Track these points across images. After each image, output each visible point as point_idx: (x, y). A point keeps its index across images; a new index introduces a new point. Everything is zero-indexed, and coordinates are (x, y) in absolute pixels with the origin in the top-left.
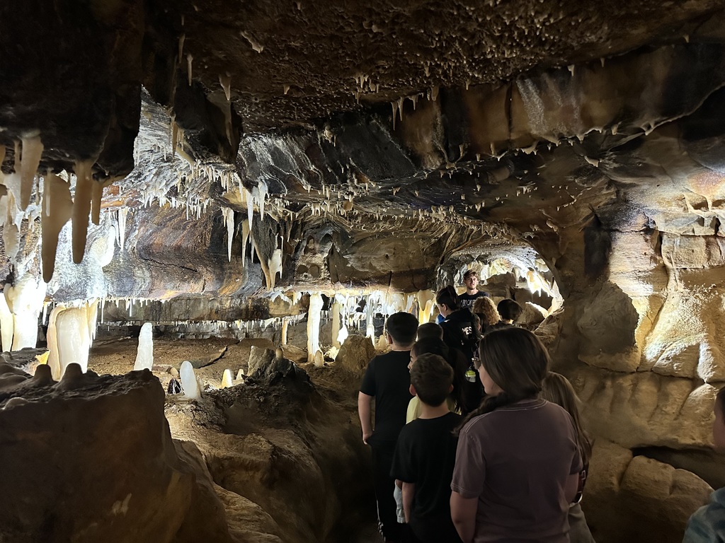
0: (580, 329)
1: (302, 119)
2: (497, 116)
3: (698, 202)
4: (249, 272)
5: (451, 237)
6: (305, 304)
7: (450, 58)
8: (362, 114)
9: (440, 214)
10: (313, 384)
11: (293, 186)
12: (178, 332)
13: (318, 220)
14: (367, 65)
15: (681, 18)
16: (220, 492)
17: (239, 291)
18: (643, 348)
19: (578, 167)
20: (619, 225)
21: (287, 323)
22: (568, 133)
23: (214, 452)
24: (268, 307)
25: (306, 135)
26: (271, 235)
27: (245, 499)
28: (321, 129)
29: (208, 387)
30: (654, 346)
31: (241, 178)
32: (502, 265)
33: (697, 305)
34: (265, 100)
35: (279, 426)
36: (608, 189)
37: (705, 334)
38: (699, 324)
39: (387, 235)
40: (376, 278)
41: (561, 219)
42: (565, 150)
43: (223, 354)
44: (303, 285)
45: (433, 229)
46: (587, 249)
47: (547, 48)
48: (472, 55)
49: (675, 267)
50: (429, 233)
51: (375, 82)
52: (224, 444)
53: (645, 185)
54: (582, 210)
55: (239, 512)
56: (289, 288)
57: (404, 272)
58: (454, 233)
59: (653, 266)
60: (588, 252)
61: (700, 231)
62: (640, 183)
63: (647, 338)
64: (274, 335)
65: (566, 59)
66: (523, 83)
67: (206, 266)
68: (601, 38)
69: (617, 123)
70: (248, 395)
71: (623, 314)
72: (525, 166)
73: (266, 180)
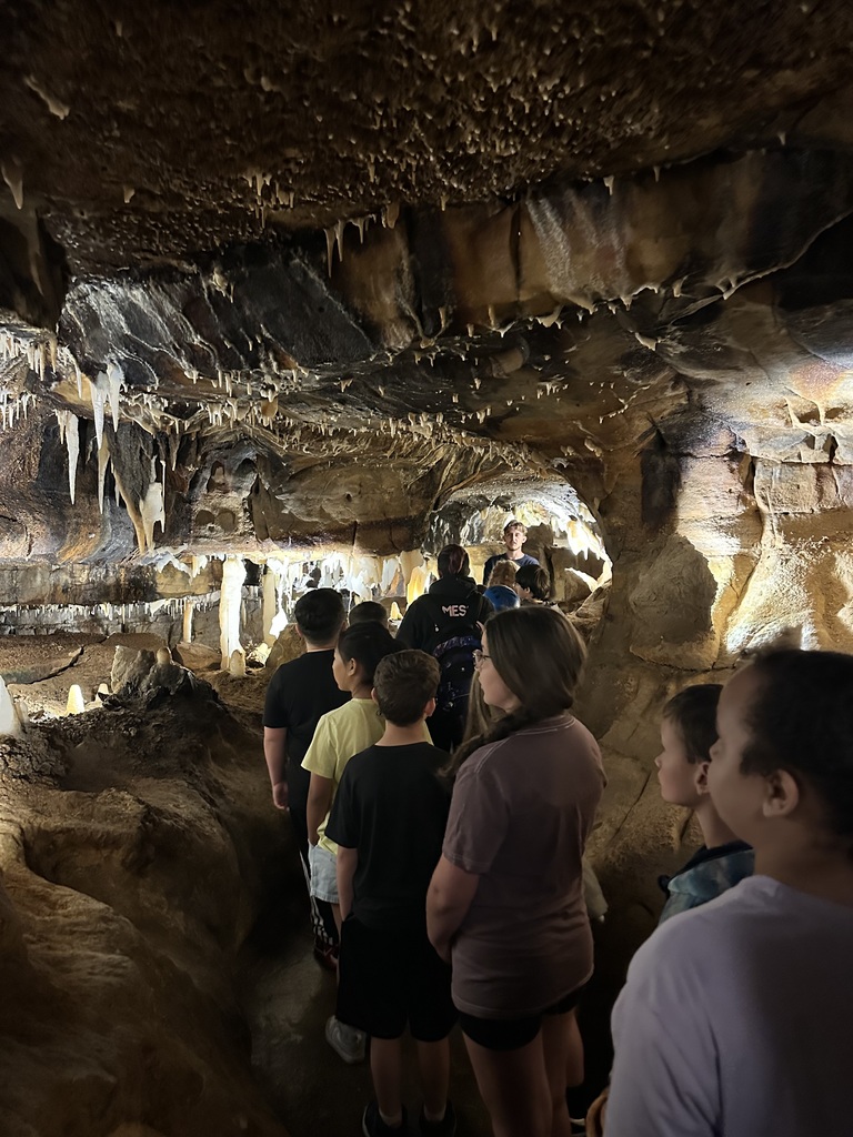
0: (633, 607)
1: (172, 252)
2: (497, 260)
3: (807, 411)
4: (113, 522)
5: (449, 466)
6: (215, 575)
7: (407, 150)
8: (275, 247)
9: (423, 427)
10: (223, 704)
11: (169, 373)
12: (5, 624)
13: (228, 434)
14: (267, 156)
15: (773, 101)
16: (40, 888)
17: (95, 554)
18: (723, 633)
19: (627, 351)
20: (692, 447)
21: (191, 607)
22: (607, 292)
23: (40, 821)
24: (154, 582)
25: (183, 282)
26: (144, 458)
27: (85, 897)
28: (208, 272)
29: (41, 714)
30: (739, 631)
31: (75, 357)
32: (535, 512)
33: (802, 568)
34: (97, 214)
35: (161, 773)
36: (674, 388)
37: (811, 611)
38: (803, 596)
39: (347, 462)
40: (331, 531)
41: (607, 437)
42: (605, 320)
43: (76, 660)
44: (207, 543)
45: (419, 453)
46: (645, 484)
47: (565, 142)
48: (444, 148)
49: (772, 512)
50: (413, 460)
51: (287, 190)
52: (58, 807)
53: (728, 383)
54: (637, 422)
55: (74, 919)
56: (181, 549)
57: (377, 523)
58: (453, 460)
59: (741, 509)
60: (647, 489)
61: (809, 456)
62: (720, 380)
63: (730, 618)
64: (172, 627)
65: (600, 164)
66: (537, 205)
67: (32, 511)
68: (650, 129)
69: (681, 278)
70: (109, 726)
71: (695, 582)
72: (547, 349)
73: (119, 361)
